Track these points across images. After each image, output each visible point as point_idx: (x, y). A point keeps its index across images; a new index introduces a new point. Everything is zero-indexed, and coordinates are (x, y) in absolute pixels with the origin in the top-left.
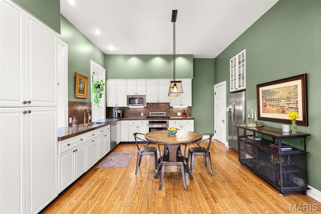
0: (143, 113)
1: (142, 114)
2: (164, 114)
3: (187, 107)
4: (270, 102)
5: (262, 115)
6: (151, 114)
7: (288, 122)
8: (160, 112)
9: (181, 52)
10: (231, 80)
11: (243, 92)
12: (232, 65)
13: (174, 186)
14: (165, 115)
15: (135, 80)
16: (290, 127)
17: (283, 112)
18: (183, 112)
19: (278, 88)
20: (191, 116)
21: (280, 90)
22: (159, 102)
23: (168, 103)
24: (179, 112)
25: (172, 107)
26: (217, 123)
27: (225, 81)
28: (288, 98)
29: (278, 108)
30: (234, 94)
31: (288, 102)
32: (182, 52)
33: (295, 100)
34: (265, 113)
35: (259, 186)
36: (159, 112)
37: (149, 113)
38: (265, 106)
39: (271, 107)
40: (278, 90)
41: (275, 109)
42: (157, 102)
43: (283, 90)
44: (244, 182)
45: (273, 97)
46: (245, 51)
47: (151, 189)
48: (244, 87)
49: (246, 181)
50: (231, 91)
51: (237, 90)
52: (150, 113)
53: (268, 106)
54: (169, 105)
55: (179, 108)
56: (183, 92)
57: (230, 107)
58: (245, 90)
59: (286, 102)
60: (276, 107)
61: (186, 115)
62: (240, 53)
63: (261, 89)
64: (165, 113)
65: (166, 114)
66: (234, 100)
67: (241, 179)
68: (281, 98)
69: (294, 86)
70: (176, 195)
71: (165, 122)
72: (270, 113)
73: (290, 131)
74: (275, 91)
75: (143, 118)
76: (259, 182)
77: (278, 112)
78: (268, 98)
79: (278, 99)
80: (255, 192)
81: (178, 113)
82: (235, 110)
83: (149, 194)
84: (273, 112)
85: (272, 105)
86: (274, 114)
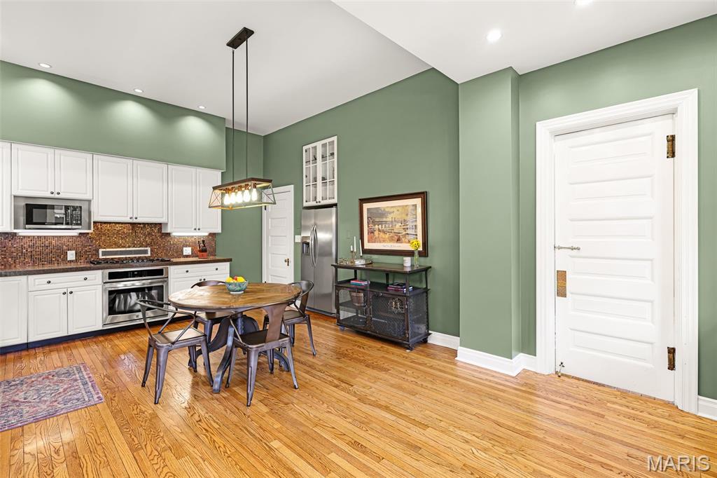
0: (74, 252)
1: (71, 255)
2: (146, 252)
3: (207, 234)
4: (380, 226)
5: (368, 246)
6: (104, 254)
7: (410, 254)
8: (134, 247)
9: (201, 107)
10: (305, 184)
11: (334, 209)
12: (308, 156)
13: (270, 392)
14: (149, 254)
15: (52, 150)
16: (412, 260)
17: (399, 240)
18: (202, 245)
19: (392, 207)
20: (215, 255)
21: (395, 210)
22: (135, 221)
23: (156, 224)
24: (186, 246)
25: (168, 234)
26: (270, 267)
27: (293, 186)
28: (405, 221)
29: (392, 235)
30: (313, 210)
31: (404, 227)
32: (203, 108)
33: (414, 224)
34: (372, 242)
35: (381, 349)
36: (129, 247)
37: (98, 251)
38: (371, 232)
39: (381, 234)
40: (392, 210)
41: (387, 236)
42: (131, 221)
43: (398, 210)
44: (361, 350)
45: (384, 220)
46: (335, 139)
47: (228, 411)
48: (335, 201)
49: (363, 348)
50: (305, 204)
51: (319, 204)
52: (101, 251)
53: (376, 233)
54: (161, 229)
55: (188, 236)
56: (275, 203)
57: (307, 234)
58: (335, 205)
59: (402, 227)
60: (388, 234)
61: (206, 251)
62: (326, 141)
63: (366, 206)
64: (149, 249)
65: (151, 251)
66: (313, 222)
67: (356, 348)
68: (395, 221)
69: (413, 205)
70: (286, 401)
71: (160, 272)
72: (380, 242)
73: (412, 266)
74: (387, 210)
75: (73, 265)
76: (378, 345)
77: (391, 240)
78: (377, 220)
79: (392, 221)
80: (383, 357)
81: (184, 249)
82: (315, 240)
83: (237, 421)
84: (384, 241)
85: (383, 230)
86: (385, 244)
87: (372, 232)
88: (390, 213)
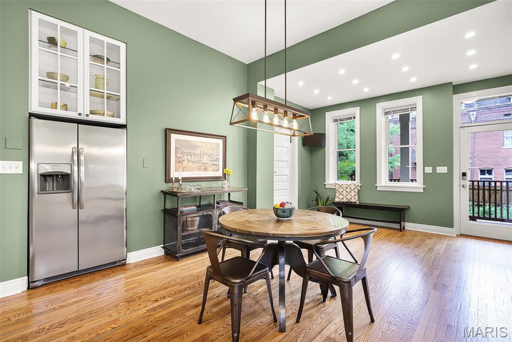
4: (189, 157)
11: (123, 131)
17: (205, 169)
21: (203, 145)
28: (211, 154)
29: (200, 164)
31: (211, 159)
33: (218, 157)
34: (180, 171)
39: (190, 164)
40: (200, 145)
41: (196, 166)
43: (206, 146)
45: (194, 152)
46: (121, 45)
48: (121, 121)
53: (185, 163)
59: (209, 159)
60: (197, 164)
63: (174, 137)
68: (203, 153)
69: (217, 144)
72: (189, 171)
74: (196, 144)
77: (199, 169)
78: (187, 151)
79: (200, 154)
84: (192, 170)
85: (192, 161)
86: (193, 172)
87: (180, 162)
88: (199, 147)
